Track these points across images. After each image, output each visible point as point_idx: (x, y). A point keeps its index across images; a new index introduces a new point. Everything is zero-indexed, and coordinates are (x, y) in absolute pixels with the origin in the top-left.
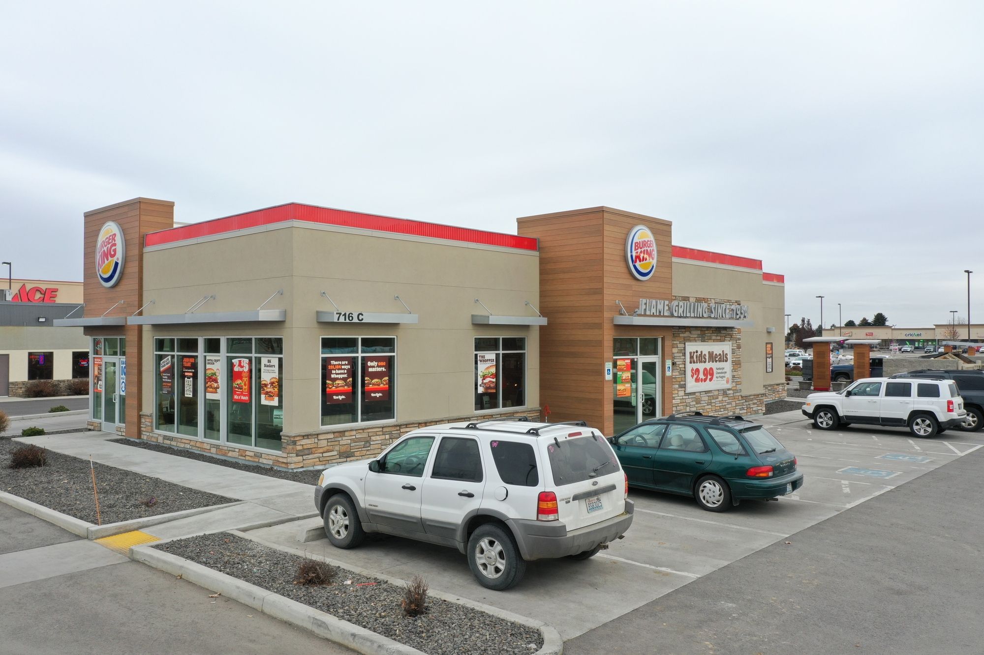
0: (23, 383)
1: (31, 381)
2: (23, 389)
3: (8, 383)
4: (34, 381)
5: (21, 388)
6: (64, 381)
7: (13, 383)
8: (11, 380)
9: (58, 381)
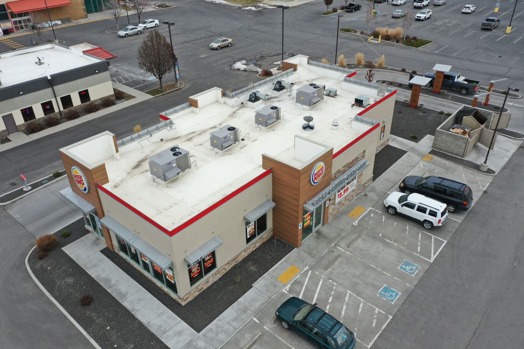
0: (23, 124)
1: (26, 123)
2: (24, 127)
3: (16, 126)
4: (28, 122)
5: (23, 127)
6: (41, 118)
7: (18, 126)
8: (17, 124)
9: (39, 119)
